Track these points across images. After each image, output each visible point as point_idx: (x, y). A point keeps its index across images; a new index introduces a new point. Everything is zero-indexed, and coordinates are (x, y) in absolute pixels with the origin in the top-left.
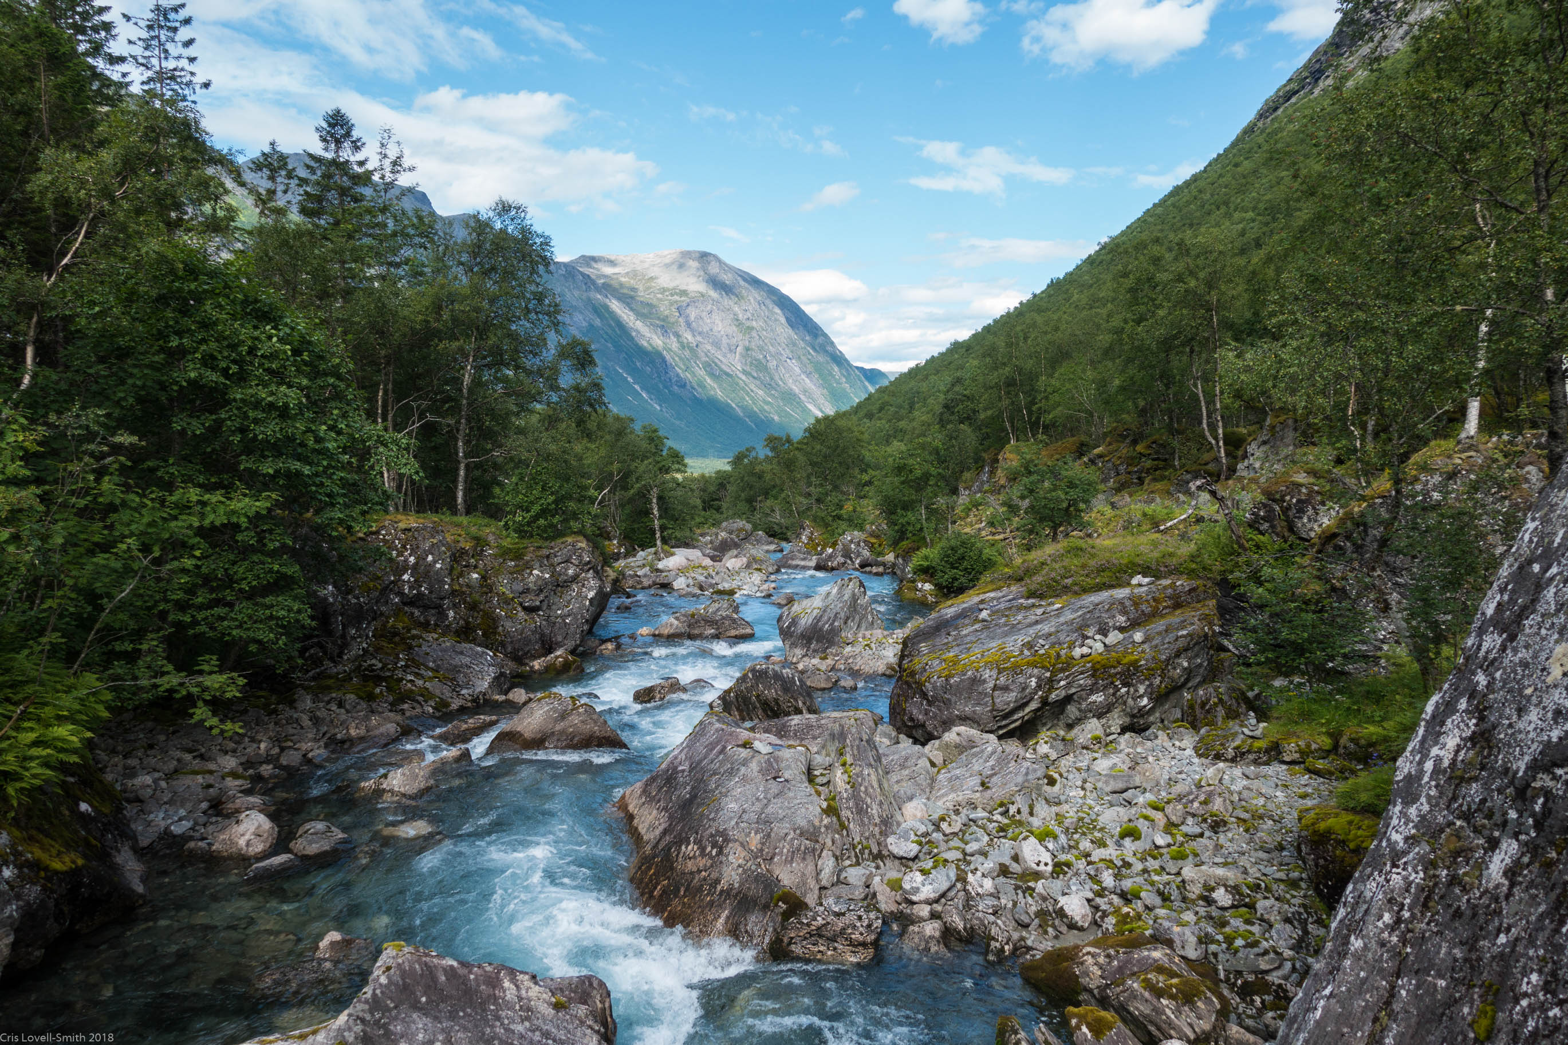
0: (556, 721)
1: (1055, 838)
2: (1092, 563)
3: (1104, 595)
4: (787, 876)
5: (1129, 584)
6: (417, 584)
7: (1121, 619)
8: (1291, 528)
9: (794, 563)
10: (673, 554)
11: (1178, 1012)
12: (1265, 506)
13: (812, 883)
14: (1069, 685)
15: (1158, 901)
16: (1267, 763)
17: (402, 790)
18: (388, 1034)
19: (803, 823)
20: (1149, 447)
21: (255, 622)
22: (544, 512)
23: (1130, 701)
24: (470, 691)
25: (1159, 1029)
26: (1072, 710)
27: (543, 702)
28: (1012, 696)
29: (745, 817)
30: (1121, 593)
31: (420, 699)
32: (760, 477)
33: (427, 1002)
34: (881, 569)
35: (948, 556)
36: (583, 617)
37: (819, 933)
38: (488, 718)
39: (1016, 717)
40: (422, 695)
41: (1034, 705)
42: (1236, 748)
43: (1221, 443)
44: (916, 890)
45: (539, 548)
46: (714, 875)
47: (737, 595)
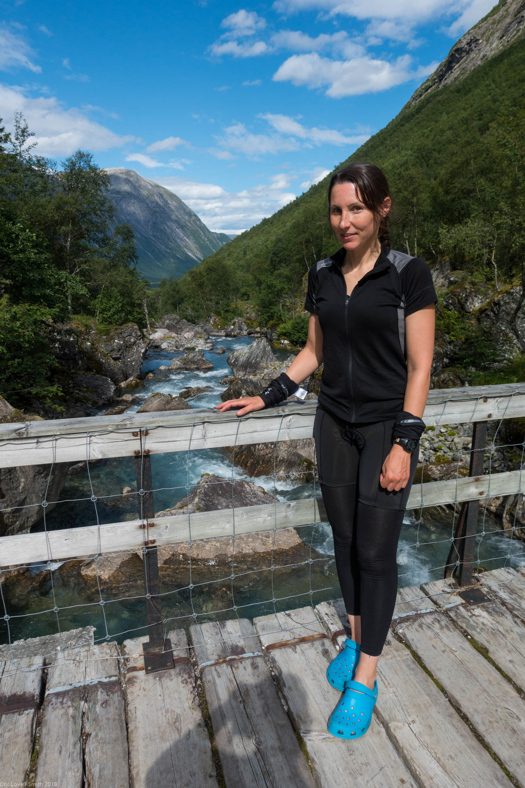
8: (463, 307)
9: (213, 334)
10: (156, 332)
12: (452, 298)
15: (448, 450)
21: (36, 365)
22: (117, 312)
24: (106, 397)
27: (155, 397)
31: (84, 401)
34: (259, 335)
35: (296, 327)
36: (140, 361)
38: (123, 407)
45: (116, 329)
46: (275, 455)
47: (197, 350)
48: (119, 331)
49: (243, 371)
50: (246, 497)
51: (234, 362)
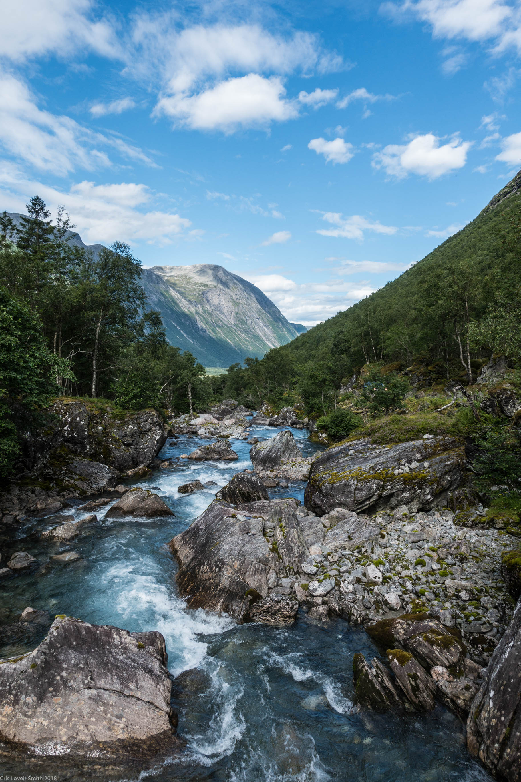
0: (140, 502)
1: (384, 565)
2: (404, 427)
3: (410, 443)
4: (252, 582)
5: (422, 438)
6: (71, 432)
7: (418, 456)
8: (502, 411)
9: (258, 422)
10: (198, 417)
11: (441, 652)
12: (490, 400)
13: (264, 586)
14: (392, 488)
15: (433, 597)
16: (488, 529)
17: (63, 536)
18: (57, 660)
19: (261, 556)
20: (434, 367)
22: (135, 397)
23: (422, 496)
24: (97, 486)
25: (432, 660)
26: (394, 501)
27: (133, 492)
28: (364, 493)
29: (232, 552)
30: (418, 443)
31: (72, 489)
32: (242, 377)
33: (76, 645)
34: (301, 426)
35: (334, 420)
36: (153, 449)
37: (267, 611)
38: (106, 500)
39: (366, 503)
40: (73, 488)
41: (375, 498)
42: (473, 521)
43: (469, 367)
44: (316, 590)
45: (132, 414)
46: (216, 581)
47: (229, 438)
48: (135, 416)
49: (262, 465)
51: (255, 455)
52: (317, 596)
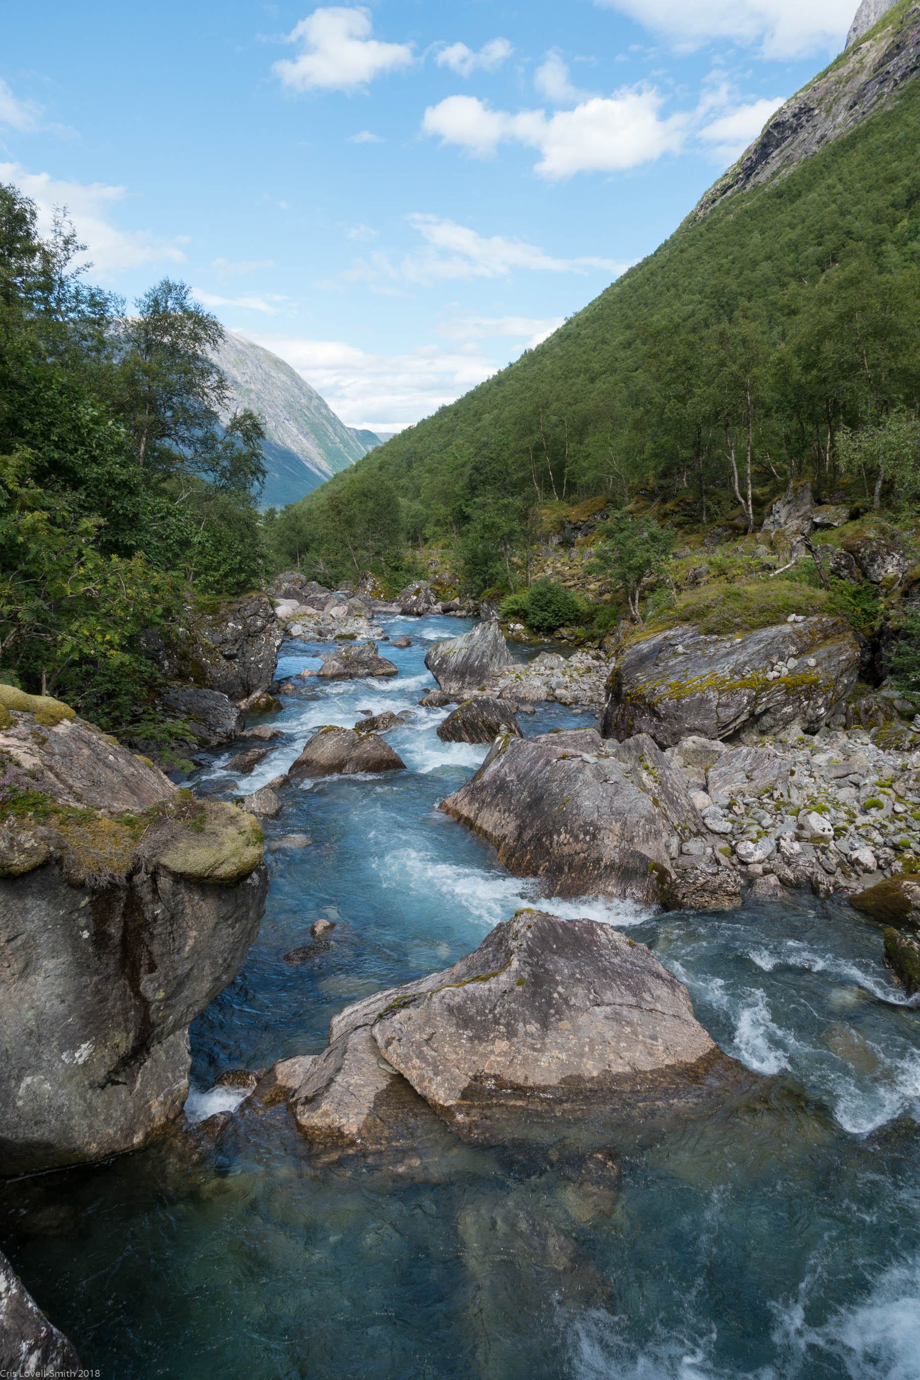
1: (829, 811)
2: (752, 605)
3: (773, 631)
5: (786, 621)
7: (793, 649)
9: (377, 609)
12: (846, 556)
14: (769, 701)
18: (546, 971)
20: (678, 505)
22: (232, 572)
23: (810, 711)
24: (223, 729)
26: (767, 720)
27: (330, 734)
28: (732, 711)
29: (602, 811)
30: (786, 629)
32: (299, 532)
33: (559, 949)
35: (538, 601)
38: (260, 751)
39: (731, 726)
41: (743, 718)
43: (750, 503)
44: (751, 854)
45: (230, 603)
46: (594, 855)
47: (359, 639)
48: (237, 606)
49: (458, 680)
50: (602, 955)
51: (440, 664)
52: (754, 863)
